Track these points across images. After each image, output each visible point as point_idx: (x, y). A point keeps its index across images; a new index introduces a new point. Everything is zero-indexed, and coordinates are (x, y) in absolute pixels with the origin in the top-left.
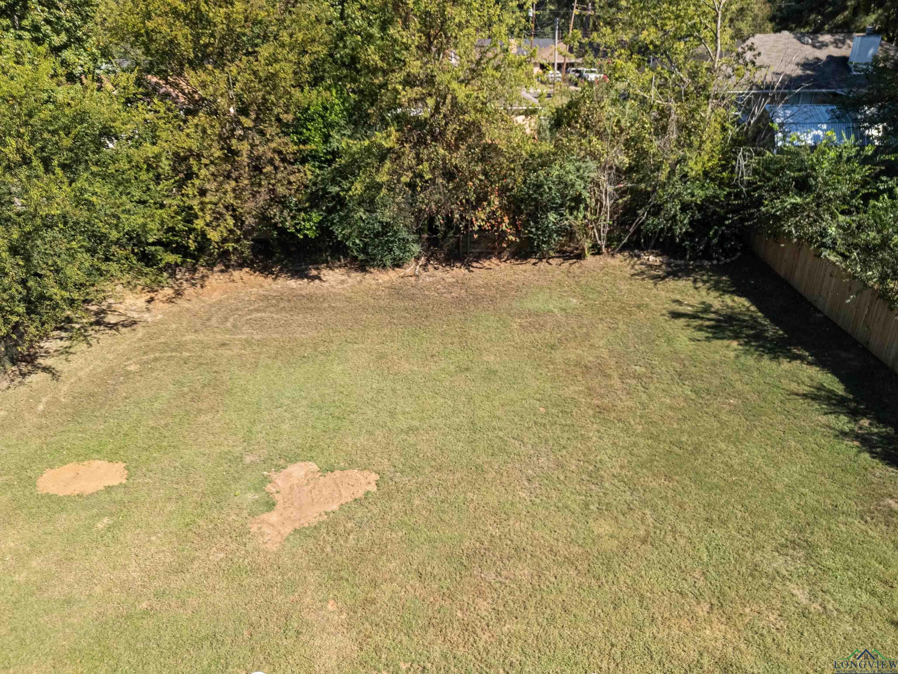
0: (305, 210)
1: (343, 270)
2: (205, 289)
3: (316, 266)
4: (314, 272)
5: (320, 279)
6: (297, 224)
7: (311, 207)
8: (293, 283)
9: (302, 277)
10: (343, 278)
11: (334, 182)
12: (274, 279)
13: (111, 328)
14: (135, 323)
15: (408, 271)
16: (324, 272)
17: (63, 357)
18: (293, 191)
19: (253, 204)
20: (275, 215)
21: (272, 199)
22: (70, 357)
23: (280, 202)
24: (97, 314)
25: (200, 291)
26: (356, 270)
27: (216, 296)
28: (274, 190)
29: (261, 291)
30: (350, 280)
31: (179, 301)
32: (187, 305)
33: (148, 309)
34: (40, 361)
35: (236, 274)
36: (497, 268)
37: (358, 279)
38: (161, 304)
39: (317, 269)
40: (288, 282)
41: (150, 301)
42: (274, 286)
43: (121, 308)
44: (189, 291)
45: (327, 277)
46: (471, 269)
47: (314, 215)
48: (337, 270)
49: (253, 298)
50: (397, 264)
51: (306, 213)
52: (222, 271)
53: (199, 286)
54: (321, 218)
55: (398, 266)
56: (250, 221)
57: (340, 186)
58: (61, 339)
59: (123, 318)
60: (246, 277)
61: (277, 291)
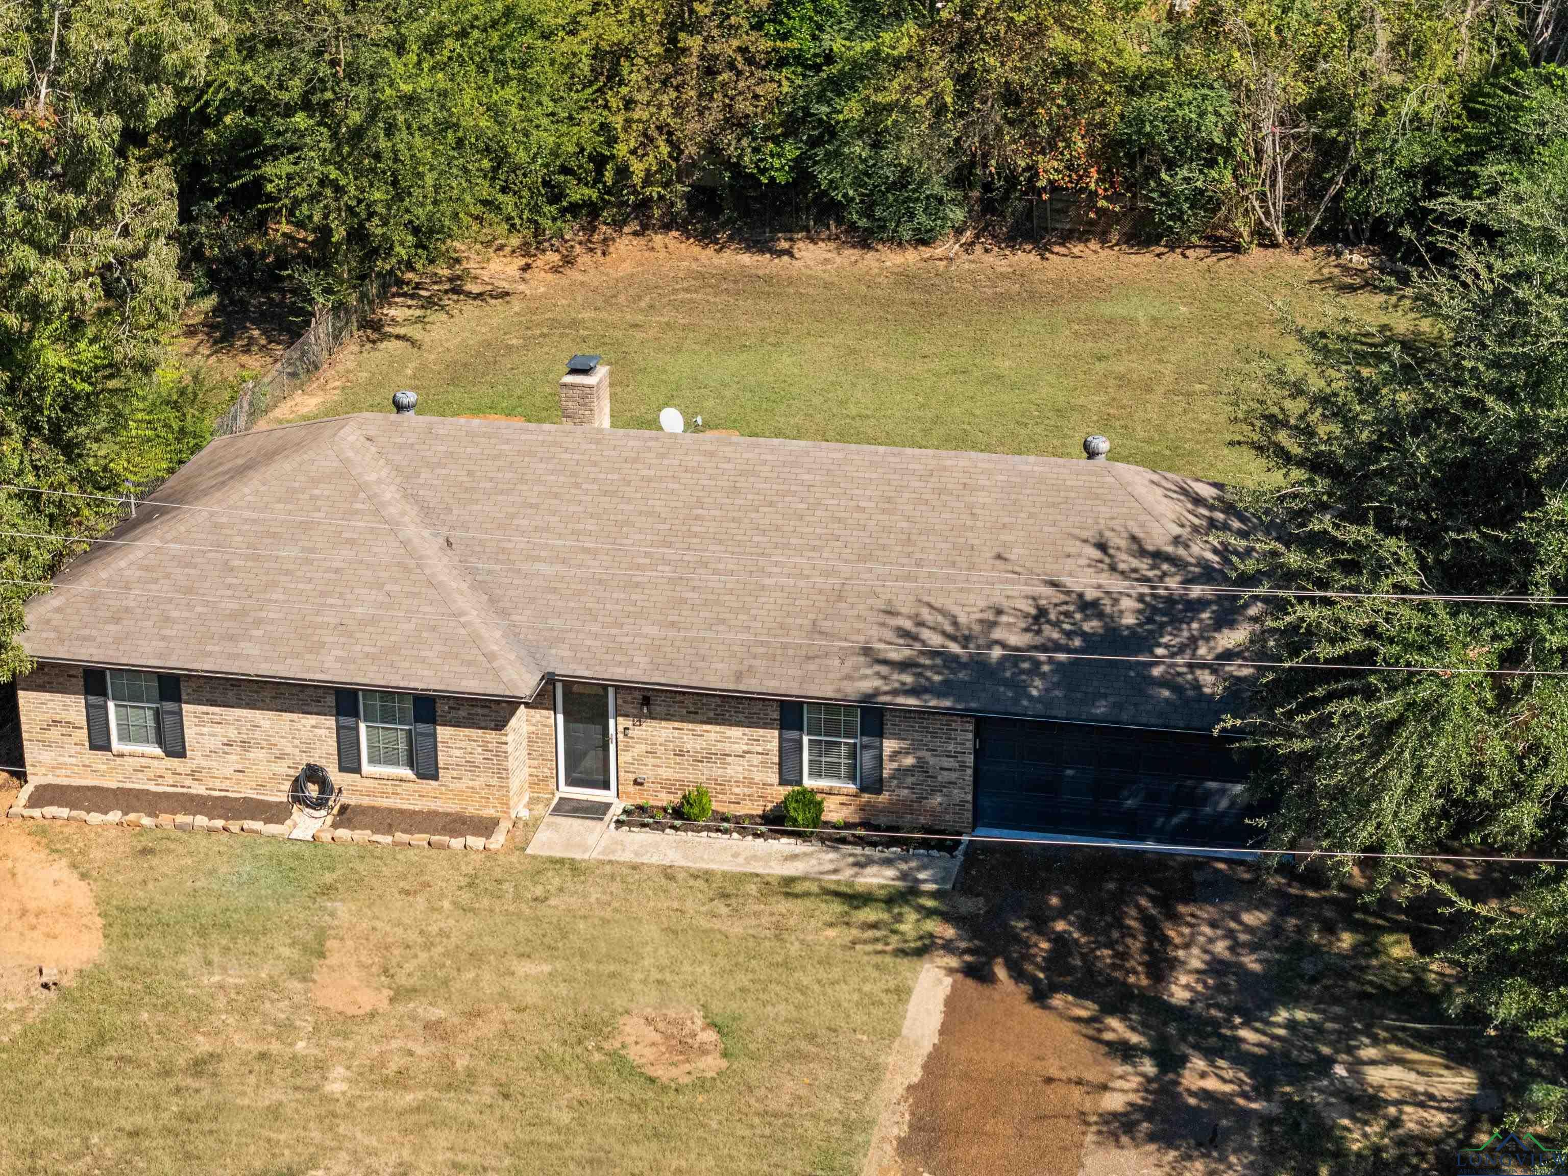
0: (775, 139)
1: (832, 245)
2: (608, 258)
3: (788, 235)
4: (785, 245)
5: (792, 255)
6: (761, 160)
7: (786, 135)
8: (745, 258)
9: (762, 252)
10: (829, 255)
11: (821, 98)
12: (718, 251)
13: (475, 299)
14: (507, 294)
15: (939, 252)
16: (800, 244)
17: (419, 326)
18: (759, 110)
19: (699, 126)
20: (729, 145)
21: (727, 120)
22: (428, 327)
23: (740, 125)
24: (451, 280)
25: (602, 260)
26: (853, 247)
27: (626, 268)
28: (730, 106)
29: (694, 266)
30: (838, 260)
31: (568, 271)
32: (580, 277)
33: (523, 280)
34: (387, 329)
35: (659, 239)
36: (1094, 257)
37: (853, 259)
38: (543, 274)
39: (791, 240)
40: (739, 257)
41: (526, 268)
42: (716, 261)
43: (485, 275)
44: (585, 259)
45: (803, 253)
46: (1048, 255)
47: (787, 148)
48: (821, 244)
49: (681, 275)
50: (923, 239)
51: (777, 143)
52: (635, 234)
53: (599, 252)
54: (798, 152)
55: (924, 242)
56: (691, 150)
57: (830, 105)
58: (409, 307)
59: (489, 288)
60: (672, 244)
61: (720, 268)
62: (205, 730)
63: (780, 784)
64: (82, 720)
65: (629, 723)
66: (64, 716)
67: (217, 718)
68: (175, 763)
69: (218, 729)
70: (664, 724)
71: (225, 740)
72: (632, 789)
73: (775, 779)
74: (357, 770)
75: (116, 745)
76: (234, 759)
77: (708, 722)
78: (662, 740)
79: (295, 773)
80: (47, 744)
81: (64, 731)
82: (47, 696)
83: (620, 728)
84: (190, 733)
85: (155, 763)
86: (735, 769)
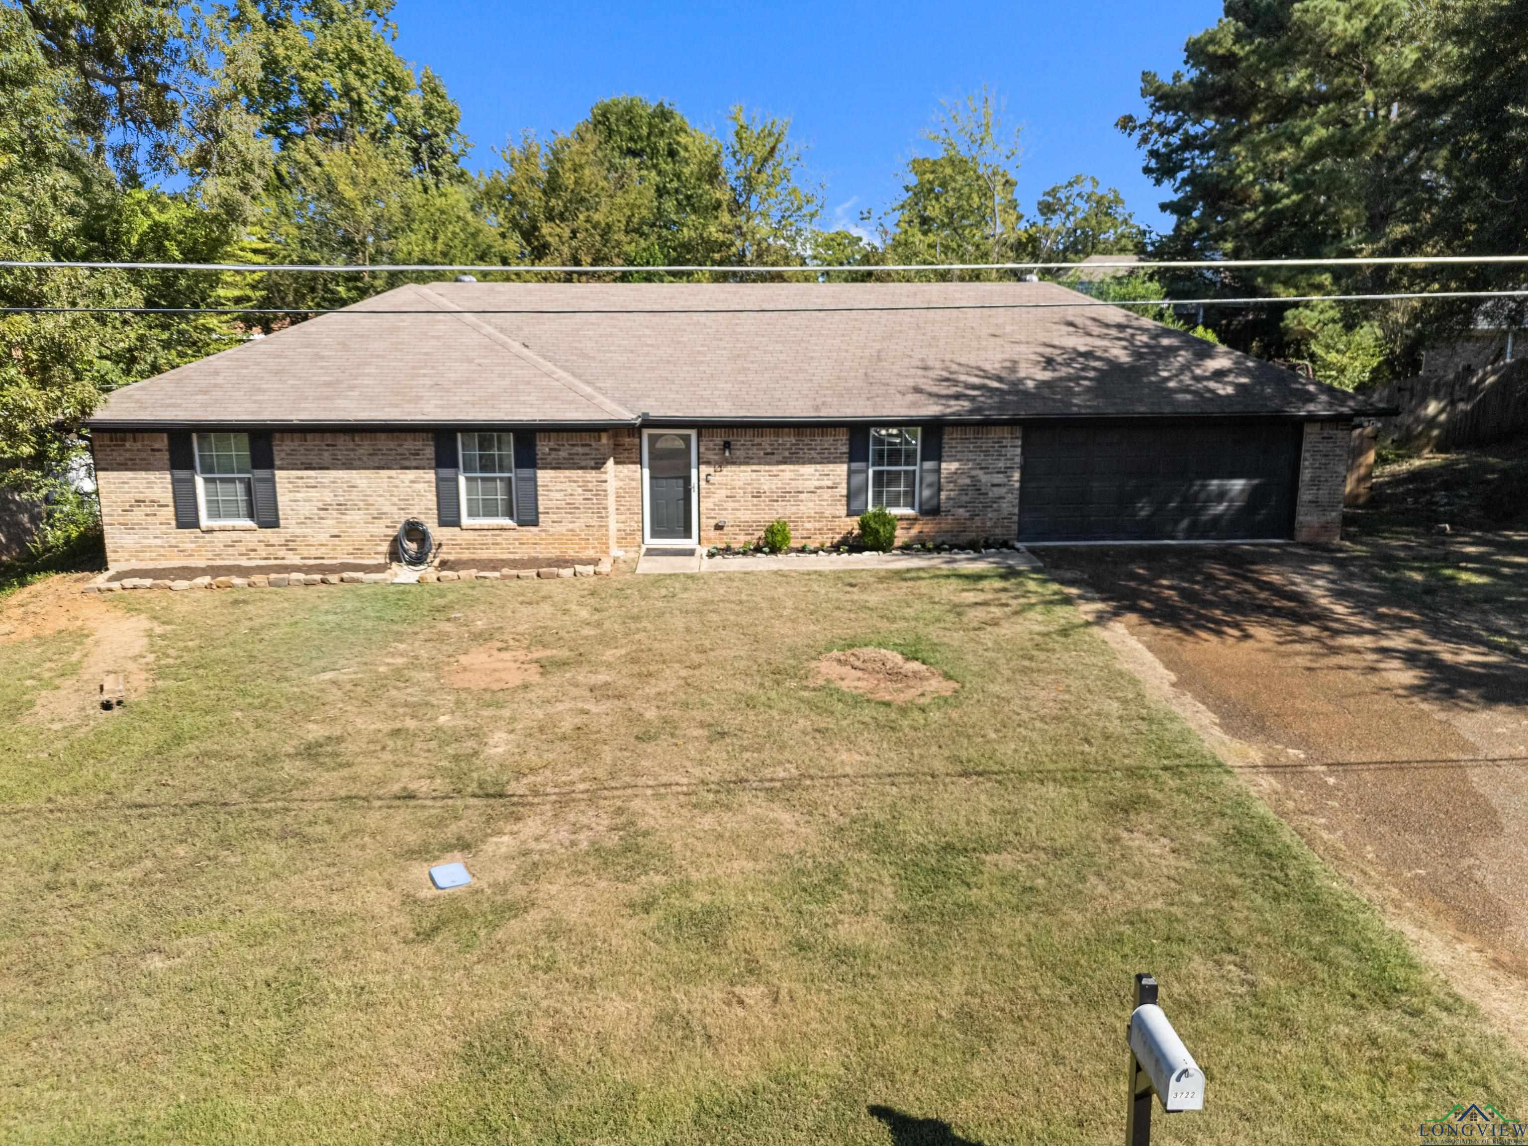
62: (299, 496)
63: (848, 515)
64: (167, 497)
65: (710, 470)
66: (149, 495)
67: (312, 482)
68: (268, 534)
69: (313, 494)
70: (743, 468)
71: (320, 505)
72: (713, 534)
73: (843, 511)
74: (456, 523)
75: (205, 521)
76: (330, 524)
77: (784, 462)
78: (741, 483)
79: (392, 532)
80: (129, 527)
81: (148, 510)
82: (129, 474)
83: (703, 476)
84: (283, 500)
85: (247, 536)
86: (808, 506)
